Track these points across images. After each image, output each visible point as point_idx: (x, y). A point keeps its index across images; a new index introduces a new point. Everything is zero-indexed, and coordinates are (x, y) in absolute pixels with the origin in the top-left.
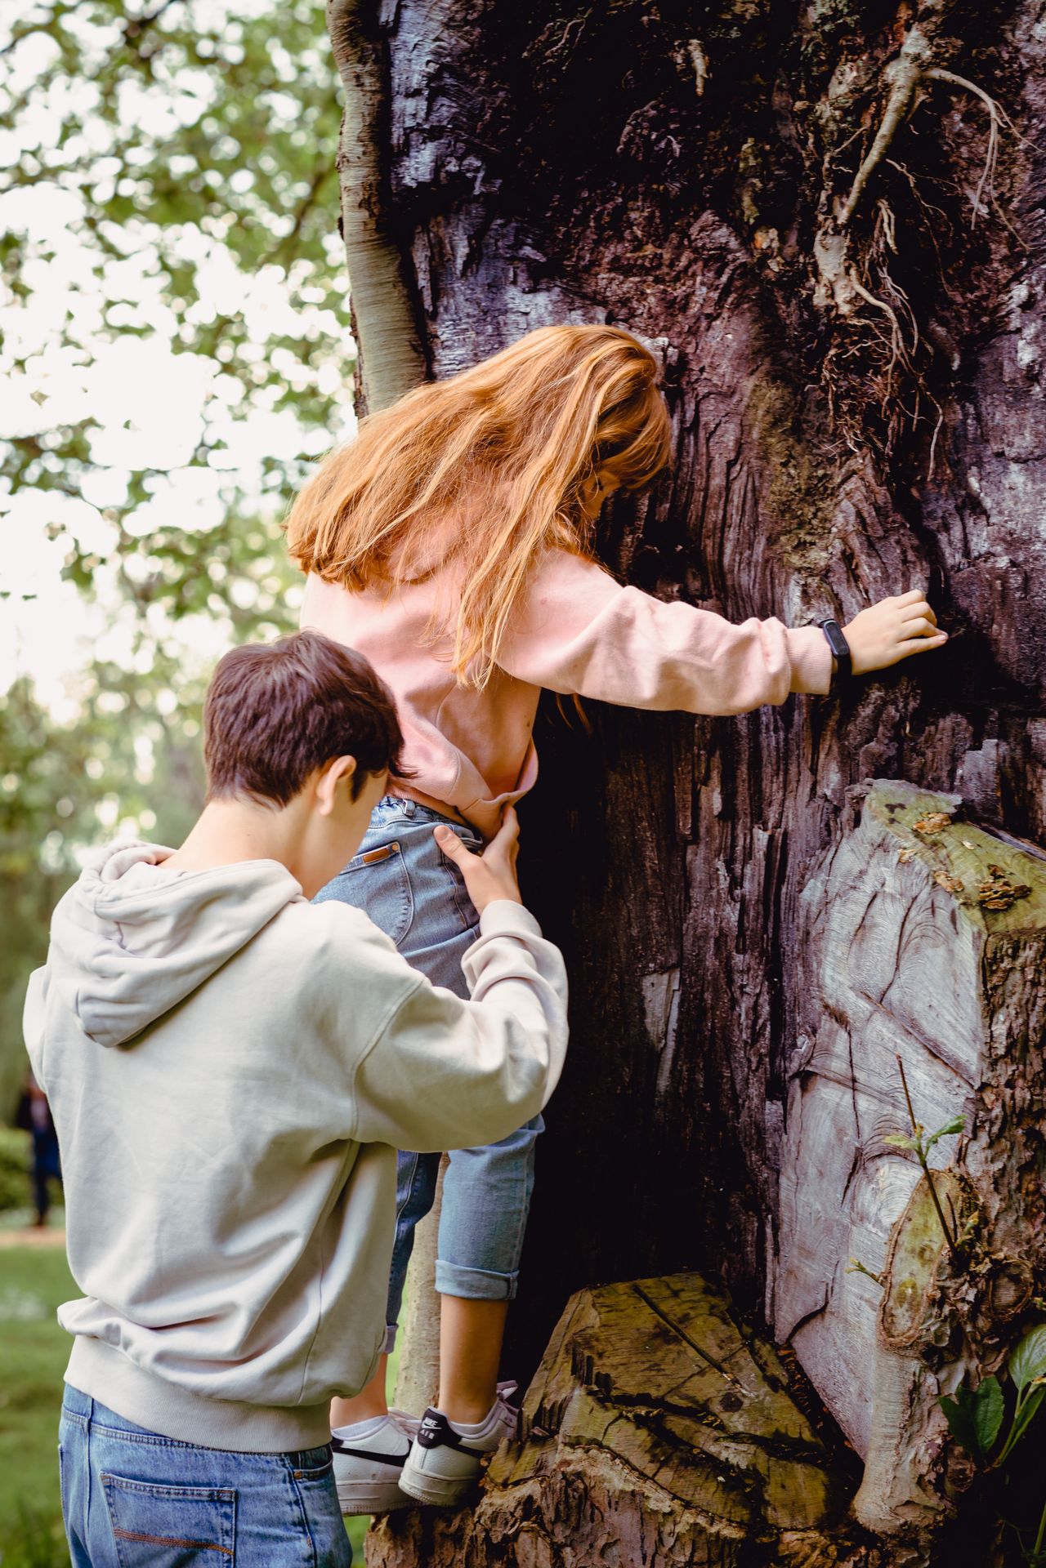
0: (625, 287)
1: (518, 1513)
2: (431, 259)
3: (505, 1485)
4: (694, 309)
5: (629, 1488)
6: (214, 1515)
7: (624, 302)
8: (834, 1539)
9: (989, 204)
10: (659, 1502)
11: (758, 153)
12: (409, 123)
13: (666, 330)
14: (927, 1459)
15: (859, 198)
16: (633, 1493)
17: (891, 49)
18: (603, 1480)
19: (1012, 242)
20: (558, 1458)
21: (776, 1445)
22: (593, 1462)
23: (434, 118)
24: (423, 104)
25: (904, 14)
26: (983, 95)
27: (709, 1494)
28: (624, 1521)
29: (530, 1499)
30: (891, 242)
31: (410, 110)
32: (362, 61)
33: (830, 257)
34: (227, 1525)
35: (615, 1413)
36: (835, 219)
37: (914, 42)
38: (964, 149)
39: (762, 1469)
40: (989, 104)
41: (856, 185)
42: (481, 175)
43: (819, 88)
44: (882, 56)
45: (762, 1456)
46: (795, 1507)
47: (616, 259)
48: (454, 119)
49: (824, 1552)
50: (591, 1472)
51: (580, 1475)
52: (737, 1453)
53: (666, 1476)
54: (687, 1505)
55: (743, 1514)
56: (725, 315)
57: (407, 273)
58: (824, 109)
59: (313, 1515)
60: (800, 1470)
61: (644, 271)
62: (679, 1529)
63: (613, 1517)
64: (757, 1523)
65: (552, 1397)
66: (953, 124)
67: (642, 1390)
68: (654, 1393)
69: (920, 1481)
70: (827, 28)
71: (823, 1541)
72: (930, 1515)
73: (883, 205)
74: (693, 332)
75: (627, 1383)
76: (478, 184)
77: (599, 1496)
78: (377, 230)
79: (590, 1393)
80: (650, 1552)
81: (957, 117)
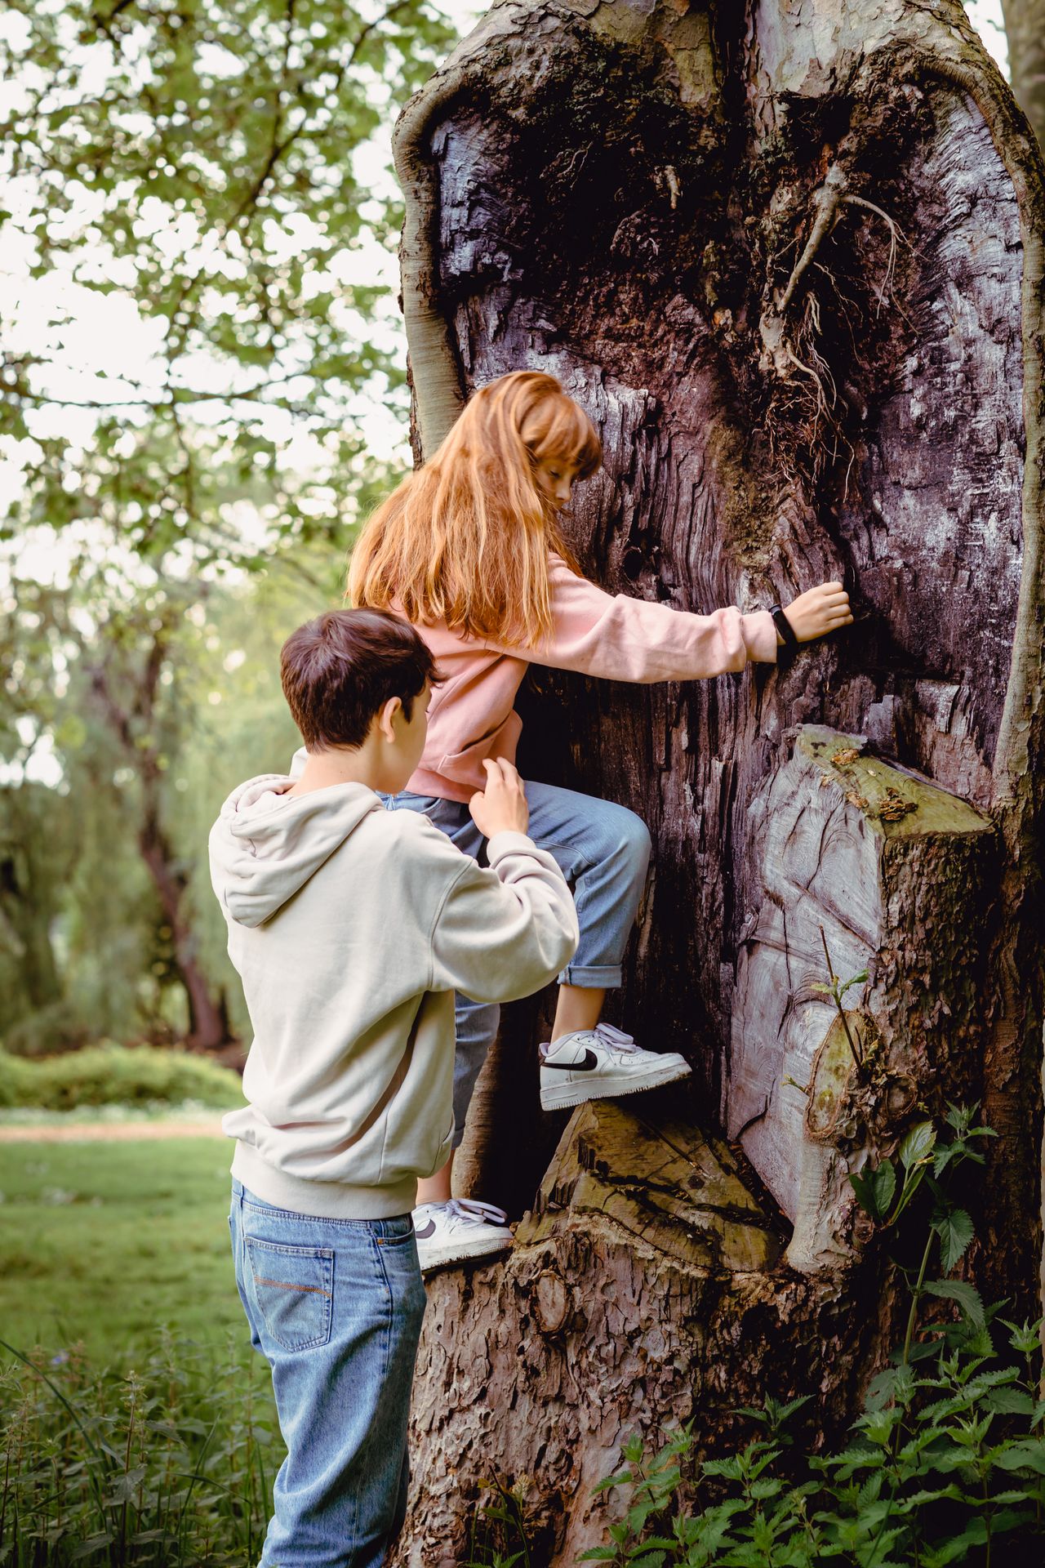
0: (616, 350)
1: (540, 1264)
2: (470, 329)
3: (529, 1244)
4: (668, 368)
5: (623, 1242)
6: (318, 1267)
7: (615, 362)
8: (772, 1278)
9: (890, 297)
10: (645, 1252)
11: (718, 252)
12: (455, 226)
13: (647, 383)
14: (840, 1220)
15: (793, 292)
16: (626, 1246)
17: (817, 180)
18: (603, 1237)
19: (906, 327)
20: (569, 1223)
21: (730, 1213)
22: (596, 1224)
23: (473, 223)
24: (465, 213)
25: (827, 153)
26: (886, 216)
27: (681, 1246)
28: (620, 1267)
29: (548, 1254)
30: (817, 326)
31: (455, 216)
32: (419, 179)
33: (771, 334)
34: (327, 1276)
35: (610, 1190)
36: (775, 305)
37: (834, 175)
38: (871, 255)
39: (719, 1230)
40: (890, 222)
41: (791, 281)
42: (508, 266)
43: (763, 203)
44: (811, 185)
45: (719, 1221)
46: (744, 1256)
47: (609, 329)
48: (488, 223)
49: (765, 1287)
50: (594, 1232)
51: (586, 1234)
52: (701, 1217)
53: (649, 1233)
54: (666, 1254)
55: (707, 1261)
56: (692, 373)
57: (451, 339)
58: (768, 224)
59: (389, 1271)
60: (747, 1230)
61: (630, 338)
62: (659, 1271)
63: (610, 1264)
64: (716, 1268)
65: (564, 1180)
66: (863, 237)
67: (631, 1173)
68: (640, 1175)
69: (835, 1235)
70: (769, 160)
71: (764, 1280)
72: (842, 1260)
73: (811, 296)
74: (667, 385)
75: (620, 1168)
76: (506, 273)
77: (601, 1250)
78: (430, 307)
79: (593, 1175)
80: (638, 1288)
81: (866, 231)
